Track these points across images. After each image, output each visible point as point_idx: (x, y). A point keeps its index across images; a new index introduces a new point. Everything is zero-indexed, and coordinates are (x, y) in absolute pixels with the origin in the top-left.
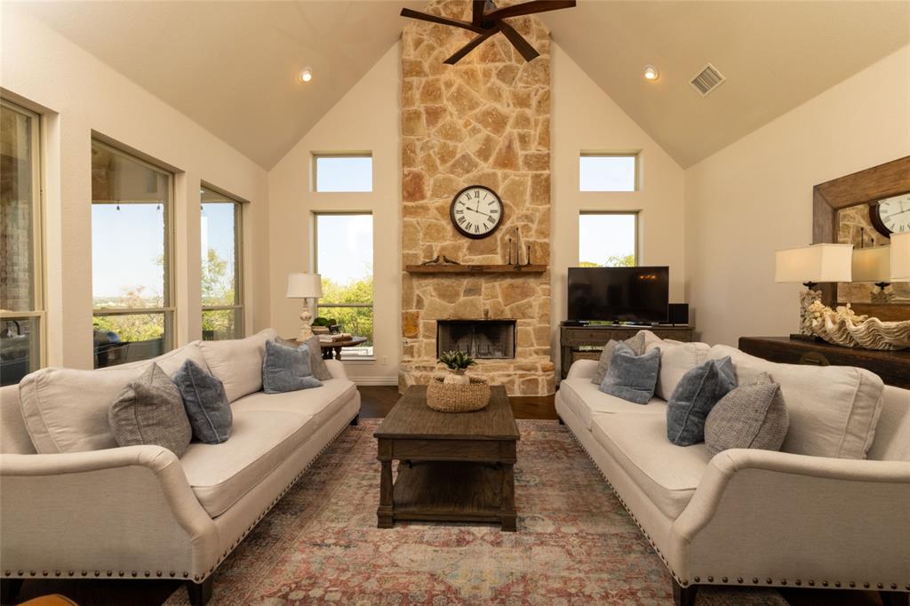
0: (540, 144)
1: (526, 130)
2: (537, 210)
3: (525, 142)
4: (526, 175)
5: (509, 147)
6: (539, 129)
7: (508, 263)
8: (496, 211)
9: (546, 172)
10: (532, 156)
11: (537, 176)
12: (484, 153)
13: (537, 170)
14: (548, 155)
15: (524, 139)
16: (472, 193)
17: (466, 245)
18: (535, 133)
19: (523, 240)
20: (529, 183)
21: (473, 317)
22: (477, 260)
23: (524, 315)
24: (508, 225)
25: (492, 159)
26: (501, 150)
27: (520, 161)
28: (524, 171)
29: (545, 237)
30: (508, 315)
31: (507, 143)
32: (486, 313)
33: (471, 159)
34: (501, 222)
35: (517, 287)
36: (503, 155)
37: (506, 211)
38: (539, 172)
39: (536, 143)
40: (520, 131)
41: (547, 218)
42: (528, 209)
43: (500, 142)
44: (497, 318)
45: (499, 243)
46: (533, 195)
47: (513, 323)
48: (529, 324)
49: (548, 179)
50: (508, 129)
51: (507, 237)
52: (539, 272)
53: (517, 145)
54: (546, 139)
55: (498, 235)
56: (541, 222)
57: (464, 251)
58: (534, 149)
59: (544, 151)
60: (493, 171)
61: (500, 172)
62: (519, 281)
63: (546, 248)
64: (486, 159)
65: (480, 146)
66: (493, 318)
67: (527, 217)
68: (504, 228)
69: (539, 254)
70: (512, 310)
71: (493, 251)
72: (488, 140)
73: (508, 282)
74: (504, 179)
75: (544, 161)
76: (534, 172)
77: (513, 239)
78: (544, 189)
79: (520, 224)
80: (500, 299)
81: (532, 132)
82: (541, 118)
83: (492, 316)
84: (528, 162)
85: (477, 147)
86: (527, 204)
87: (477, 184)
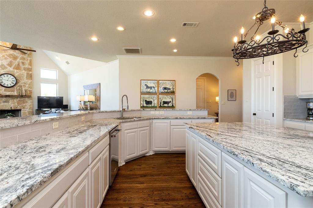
0: (28, 65)
1: (24, 61)
2: (28, 81)
3: (24, 64)
4: (24, 73)
5: (19, 65)
6: (28, 61)
7: (18, 95)
8: (14, 81)
9: (31, 72)
10: (26, 68)
11: (28, 73)
12: (10, 65)
13: (28, 71)
14: (31, 68)
15: (23, 63)
16: (6, 75)
17: (4, 89)
18: (27, 62)
19: (23, 89)
20: (25, 75)
21: (7, 109)
22: (8, 93)
23: (24, 108)
24: (19, 84)
25: (13, 67)
26: (16, 65)
27: (22, 68)
28: (24, 71)
29: (30, 88)
30: (19, 108)
31: (18, 63)
32: (11, 108)
33: (5, 66)
34: (16, 84)
35: (22, 101)
36: (17, 66)
37: (18, 81)
38: (28, 72)
39: (27, 65)
40: (22, 61)
41: (31, 84)
42: (25, 81)
43: (16, 63)
44: (15, 109)
45: (15, 89)
46: (26, 78)
47: (20, 110)
48: (26, 110)
49: (31, 74)
50: (18, 60)
51: (18, 88)
52: (29, 97)
53: (21, 64)
54: (30, 64)
55: (15, 87)
56: (29, 85)
57: (3, 90)
58: (27, 66)
59: (30, 67)
60: (13, 70)
61: (16, 71)
62: (22, 99)
63: (31, 92)
64: (11, 66)
65: (8, 63)
66: (13, 109)
67: (25, 83)
68: (17, 85)
69: (28, 92)
70: (20, 107)
71: (14, 91)
72: (11, 62)
73: (19, 99)
74: (17, 73)
75: (30, 70)
76: (27, 72)
77: (20, 88)
78: (30, 77)
79: (22, 85)
80: (16, 104)
81: (26, 62)
82: (29, 59)
83: (13, 108)
84: (25, 69)
85: (7, 63)
86: (25, 80)
87: (7, 73)
